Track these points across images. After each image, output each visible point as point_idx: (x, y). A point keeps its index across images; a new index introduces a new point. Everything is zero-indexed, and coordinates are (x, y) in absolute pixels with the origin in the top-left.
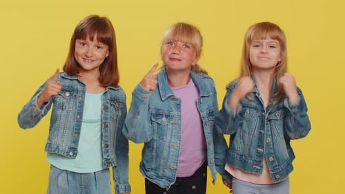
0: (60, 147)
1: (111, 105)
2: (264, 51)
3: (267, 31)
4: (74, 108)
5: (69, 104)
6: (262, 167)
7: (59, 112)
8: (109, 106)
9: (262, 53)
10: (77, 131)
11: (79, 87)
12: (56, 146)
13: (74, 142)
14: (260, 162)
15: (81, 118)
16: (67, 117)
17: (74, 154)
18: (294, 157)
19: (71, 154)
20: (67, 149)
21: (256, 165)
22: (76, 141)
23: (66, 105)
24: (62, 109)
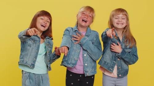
0: (28, 63)
2: (120, 20)
3: (121, 12)
9: (119, 21)
10: (36, 57)
13: (33, 62)
15: (38, 52)
16: (32, 50)
17: (33, 67)
19: (32, 66)
20: (30, 64)
24: (30, 47)
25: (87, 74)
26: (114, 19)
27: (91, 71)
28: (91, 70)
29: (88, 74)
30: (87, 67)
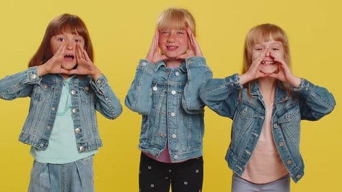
0: (31, 139)
1: (80, 89)
4: (51, 100)
5: (46, 95)
6: (244, 170)
7: (35, 102)
8: (78, 90)
10: (51, 123)
11: (58, 80)
12: (27, 137)
13: (46, 134)
15: (56, 110)
16: (42, 108)
17: (44, 145)
19: (42, 145)
20: (37, 140)
22: (48, 133)
23: (43, 96)
24: (39, 100)
25: (176, 157)
26: (254, 51)
27: (183, 151)
28: (184, 149)
29: (178, 157)
30: (176, 140)
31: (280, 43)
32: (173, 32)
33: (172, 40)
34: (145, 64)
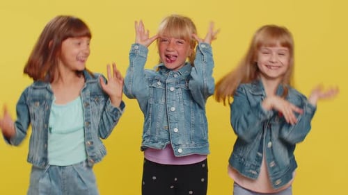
1: (91, 101)
6: (258, 173)
8: (89, 102)
9: (272, 62)
11: (47, 95)
14: (258, 167)
18: (296, 166)
21: (253, 169)
28: (187, 143)
29: (182, 151)
30: (178, 135)
31: (286, 49)
32: (173, 40)
33: (171, 49)
34: (137, 47)
